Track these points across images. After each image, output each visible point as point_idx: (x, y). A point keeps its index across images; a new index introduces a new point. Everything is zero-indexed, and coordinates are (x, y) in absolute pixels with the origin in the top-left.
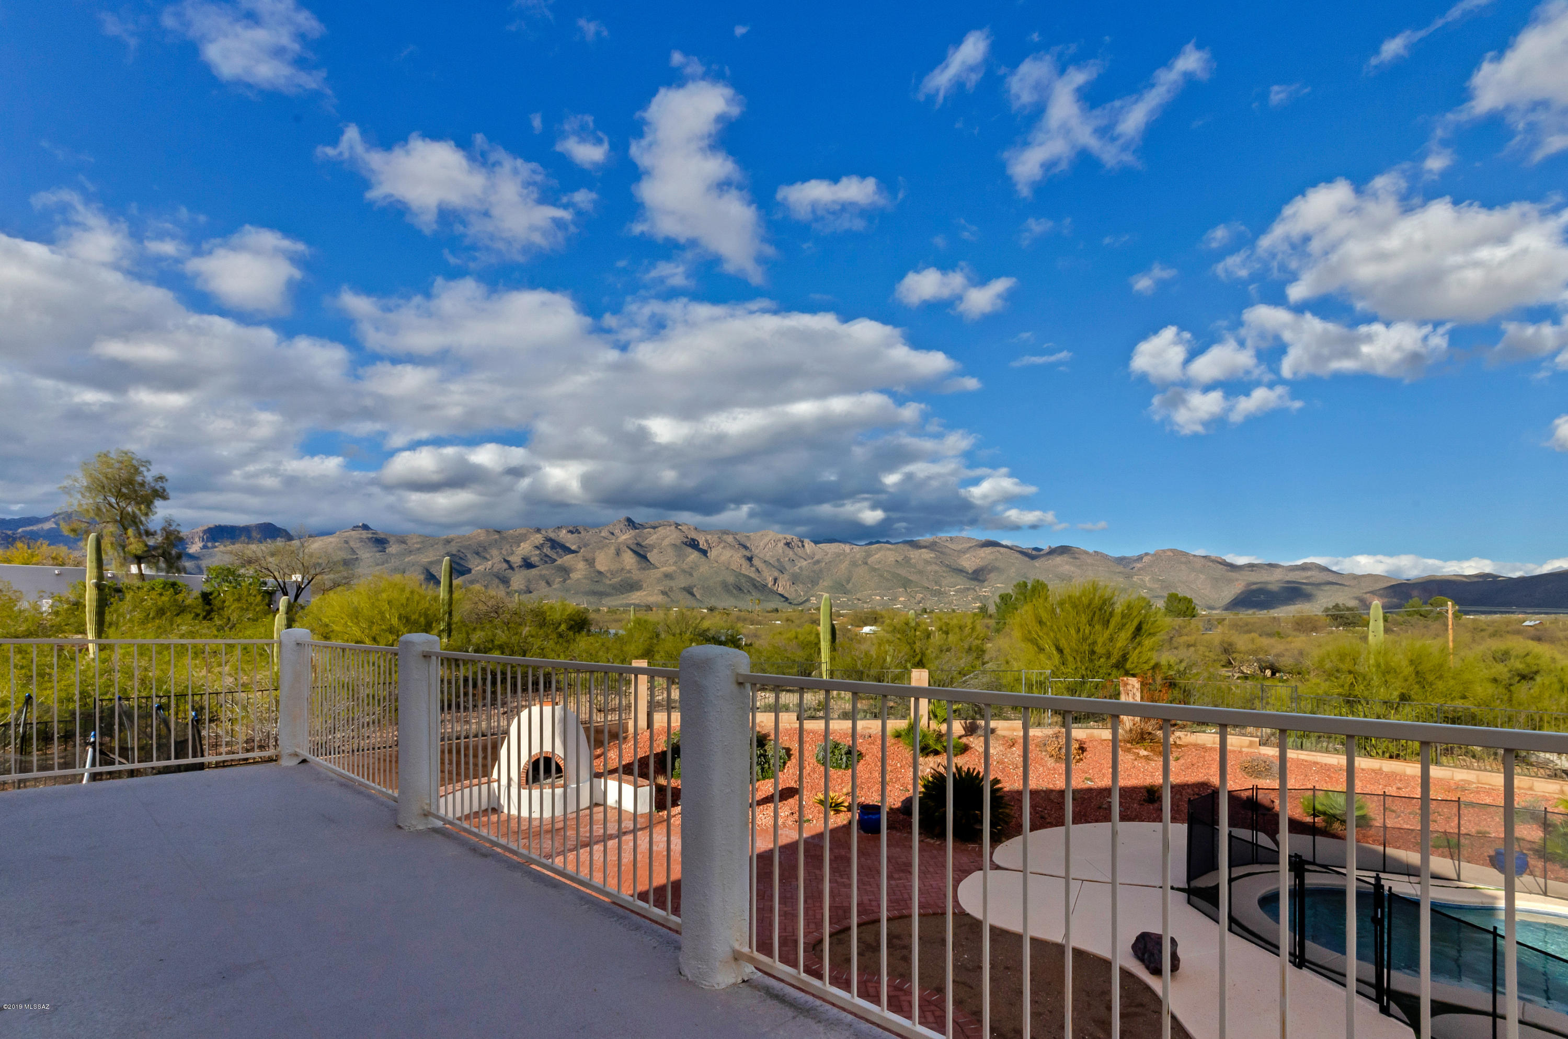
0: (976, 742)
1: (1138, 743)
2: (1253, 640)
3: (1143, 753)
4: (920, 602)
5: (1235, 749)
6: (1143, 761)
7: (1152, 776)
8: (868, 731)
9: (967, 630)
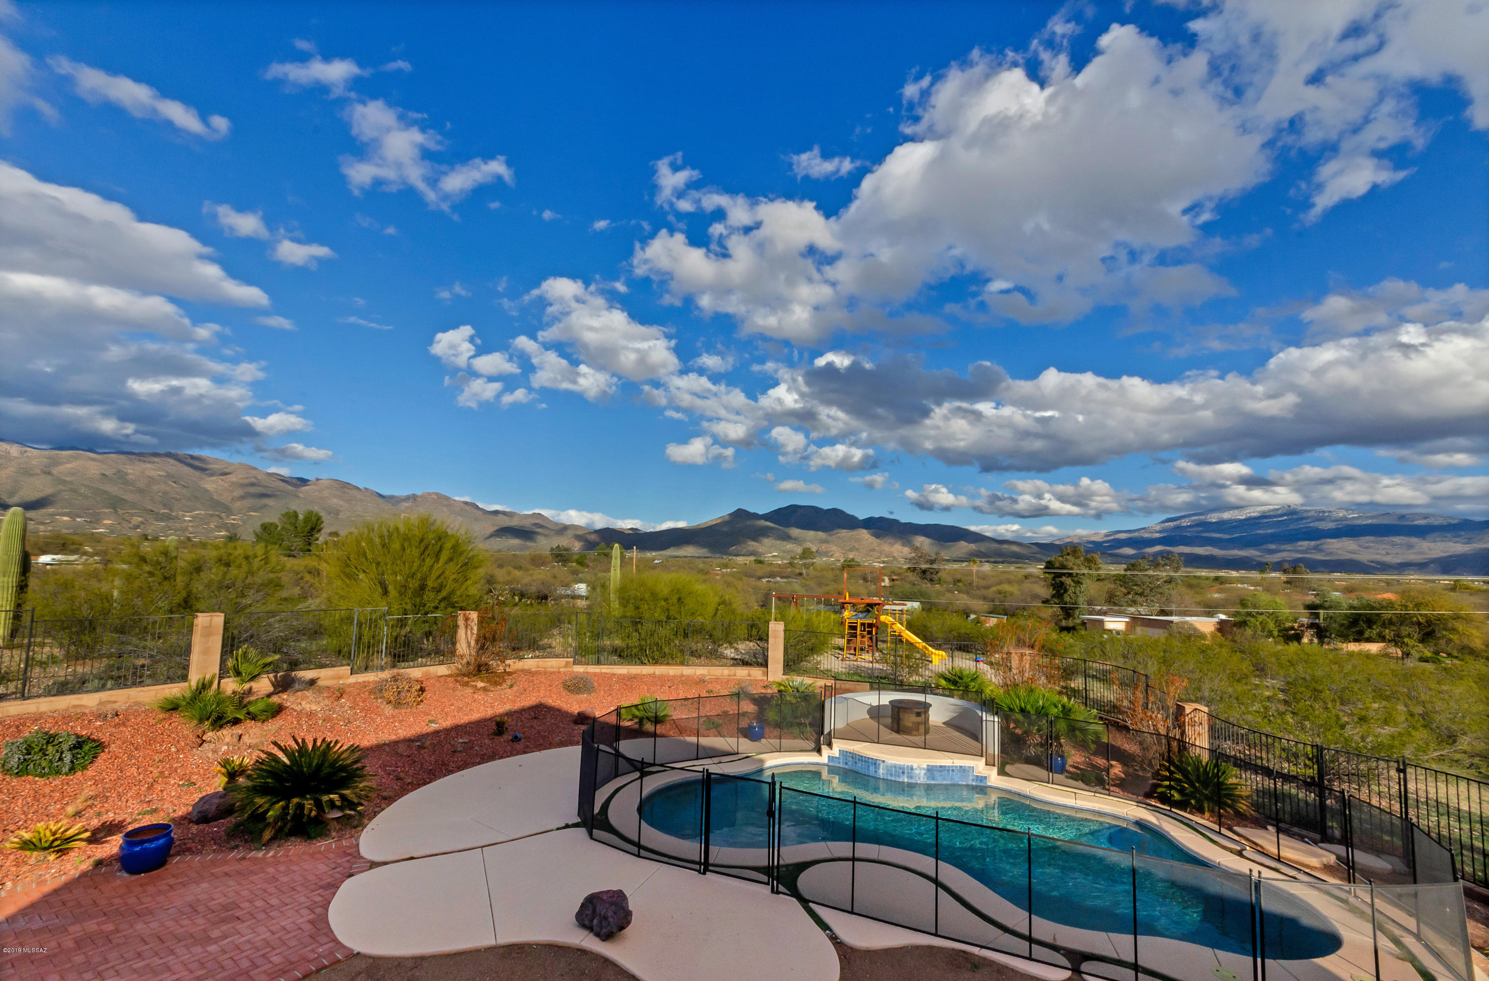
0: (292, 699)
1: (475, 675)
2: (509, 573)
3: (480, 684)
4: (138, 527)
5: (555, 670)
6: (481, 693)
7: (492, 707)
8: (109, 707)
9: (256, 563)
